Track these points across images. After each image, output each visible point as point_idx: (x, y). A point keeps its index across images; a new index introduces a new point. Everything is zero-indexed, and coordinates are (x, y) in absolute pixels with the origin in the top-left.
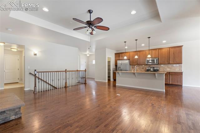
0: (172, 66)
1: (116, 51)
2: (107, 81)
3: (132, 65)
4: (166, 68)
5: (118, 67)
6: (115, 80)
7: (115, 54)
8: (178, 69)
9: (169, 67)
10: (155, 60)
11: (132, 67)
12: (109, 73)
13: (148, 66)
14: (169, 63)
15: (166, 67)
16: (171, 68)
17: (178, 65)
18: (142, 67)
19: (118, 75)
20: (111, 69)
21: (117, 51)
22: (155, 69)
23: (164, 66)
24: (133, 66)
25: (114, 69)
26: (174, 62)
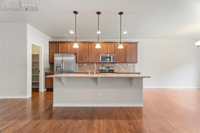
0: (126, 65)
1: (52, 39)
2: (29, 95)
3: (79, 63)
4: (121, 68)
5: (55, 66)
6: (50, 90)
7: (50, 42)
8: (132, 70)
9: (124, 67)
10: (112, 57)
12: (35, 78)
13: (101, 65)
14: (126, 62)
17: (132, 65)
19: (59, 83)
20: (40, 70)
22: (110, 69)
23: (119, 65)
24: (80, 65)
25: (47, 68)
26: (130, 60)
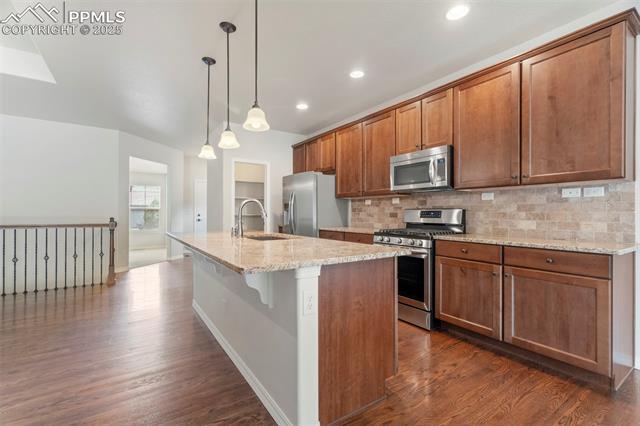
0: (550, 200)
4: (512, 217)
9: (529, 209)
10: (432, 161)
11: (354, 210)
13: (416, 204)
14: (522, 180)
15: (512, 209)
16: (541, 217)
17: (597, 191)
18: (391, 210)
21: (303, 132)
22: (443, 219)
